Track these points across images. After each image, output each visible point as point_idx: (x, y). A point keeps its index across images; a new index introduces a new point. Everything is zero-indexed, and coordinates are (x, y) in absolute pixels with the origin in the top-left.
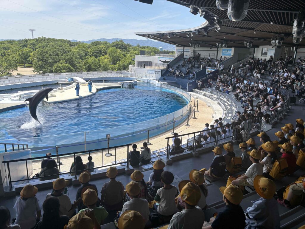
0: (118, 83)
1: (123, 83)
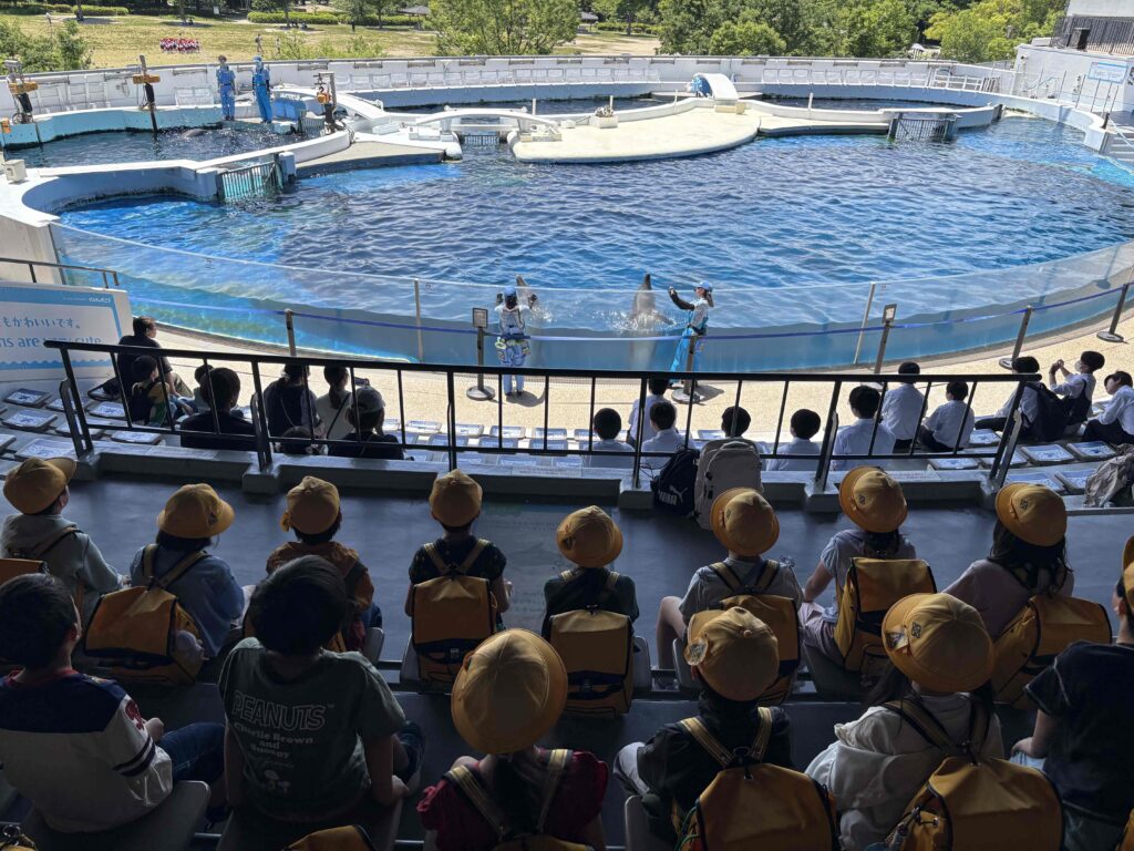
0: (881, 111)
1: (901, 114)
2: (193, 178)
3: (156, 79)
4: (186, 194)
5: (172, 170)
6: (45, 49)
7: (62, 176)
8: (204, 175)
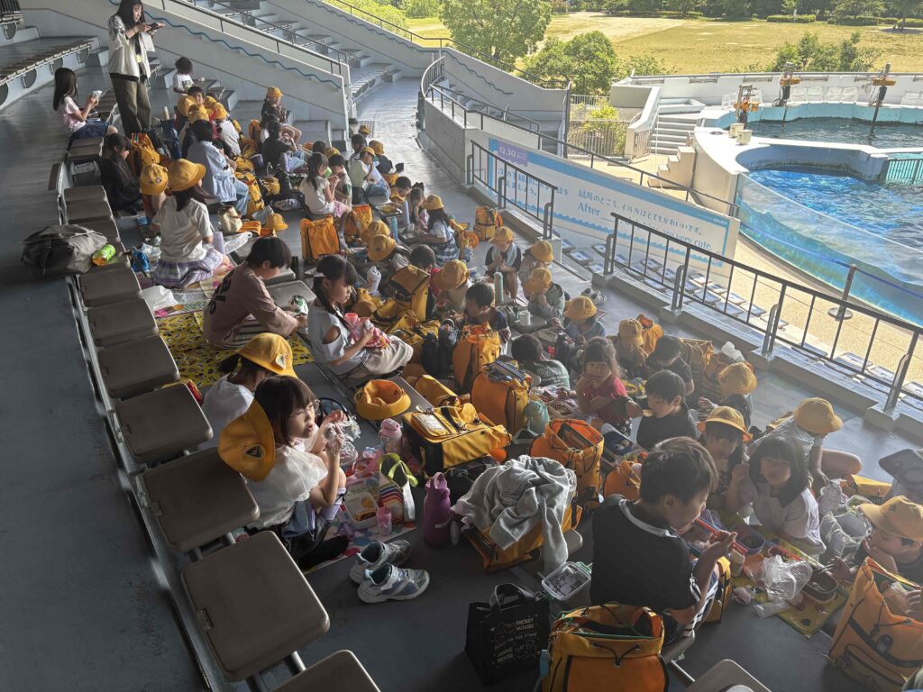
2: (865, 159)
3: (892, 83)
4: (855, 171)
5: (854, 151)
6: (831, 54)
7: (772, 145)
8: (876, 159)
